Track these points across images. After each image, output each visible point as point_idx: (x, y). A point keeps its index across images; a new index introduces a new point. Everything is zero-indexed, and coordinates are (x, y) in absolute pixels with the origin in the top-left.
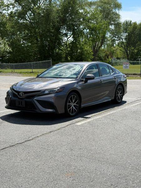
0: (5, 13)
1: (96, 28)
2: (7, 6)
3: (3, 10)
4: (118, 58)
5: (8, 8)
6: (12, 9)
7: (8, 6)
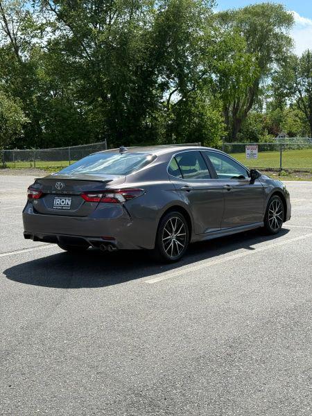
0: (37, 43)
1: (229, 70)
2: (40, 28)
3: (32, 37)
4: (291, 135)
5: (42, 32)
6: (51, 34)
7: (42, 28)
